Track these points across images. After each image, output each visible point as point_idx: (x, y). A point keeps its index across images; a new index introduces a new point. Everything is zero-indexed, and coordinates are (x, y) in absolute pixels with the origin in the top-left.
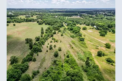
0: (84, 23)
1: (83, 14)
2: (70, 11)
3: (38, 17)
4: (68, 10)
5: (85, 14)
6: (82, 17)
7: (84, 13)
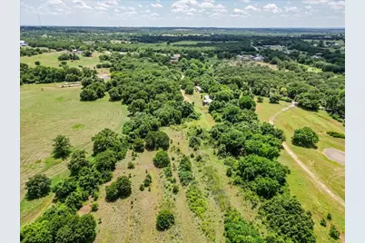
0: (292, 95)
1: (273, 48)
2: (226, 36)
3: (107, 58)
4: (220, 33)
5: (280, 48)
6: (275, 63)
7: (277, 43)
